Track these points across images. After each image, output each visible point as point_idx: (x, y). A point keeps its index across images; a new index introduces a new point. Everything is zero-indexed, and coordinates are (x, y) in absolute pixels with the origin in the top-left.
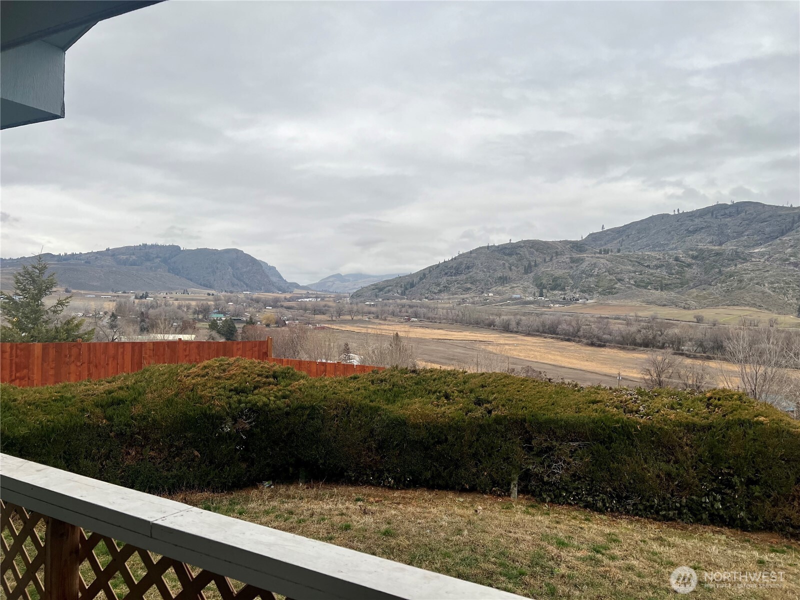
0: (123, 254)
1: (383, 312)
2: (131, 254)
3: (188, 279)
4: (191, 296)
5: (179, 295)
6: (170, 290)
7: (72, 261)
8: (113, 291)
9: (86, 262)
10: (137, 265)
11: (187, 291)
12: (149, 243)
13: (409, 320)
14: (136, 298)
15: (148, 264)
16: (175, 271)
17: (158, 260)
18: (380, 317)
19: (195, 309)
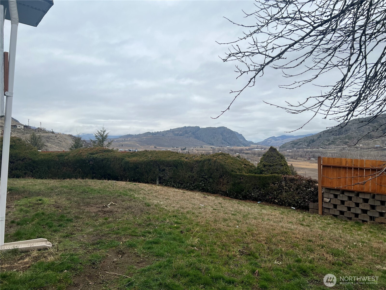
0: (177, 131)
1: (295, 155)
2: (180, 131)
3: (203, 141)
4: (204, 149)
5: (199, 148)
6: (195, 146)
7: (157, 135)
8: (172, 147)
9: (162, 135)
10: (182, 136)
11: (202, 147)
12: (187, 126)
13: (309, 159)
14: (181, 150)
15: (187, 135)
16: (197, 138)
17: (190, 133)
18: (293, 158)
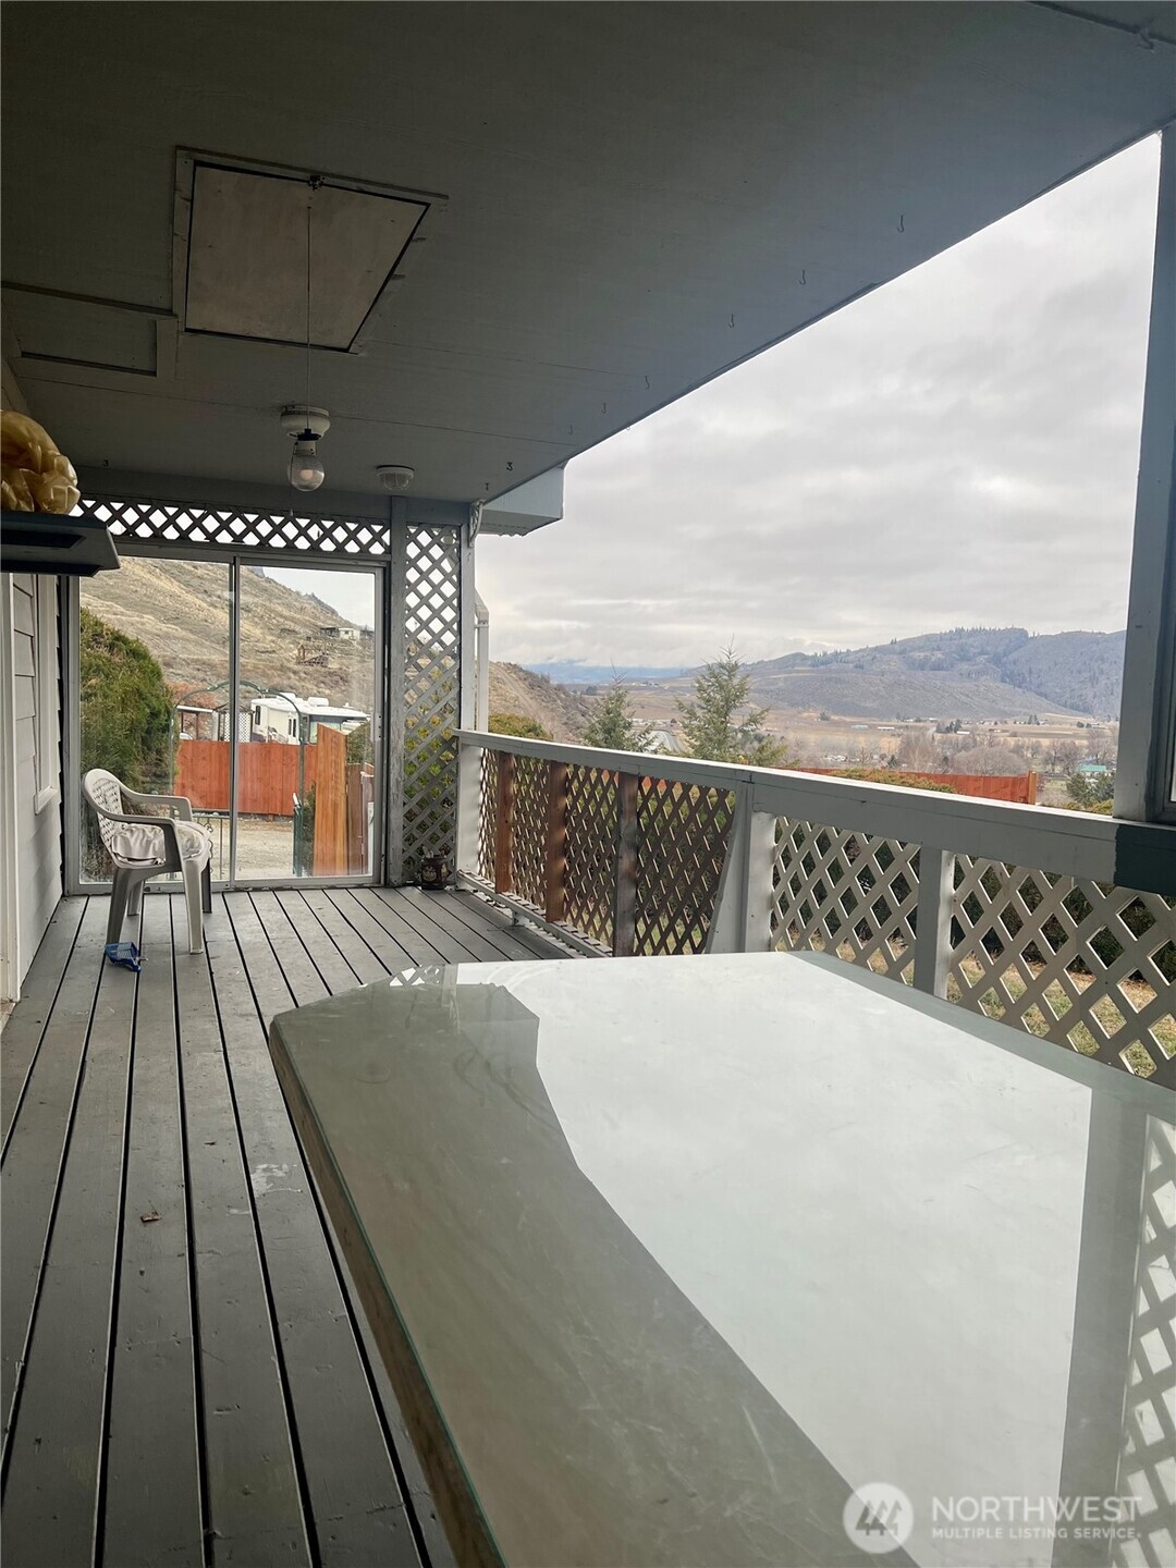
0: (920, 649)
2: (933, 649)
3: (1040, 694)
4: (1043, 728)
5: (1020, 727)
6: (1003, 716)
7: (834, 666)
8: (898, 718)
9: (856, 667)
10: (942, 669)
11: (1036, 719)
12: (968, 627)
14: (938, 731)
15: (965, 666)
16: (1014, 679)
17: (982, 658)
19: (1048, 753)
